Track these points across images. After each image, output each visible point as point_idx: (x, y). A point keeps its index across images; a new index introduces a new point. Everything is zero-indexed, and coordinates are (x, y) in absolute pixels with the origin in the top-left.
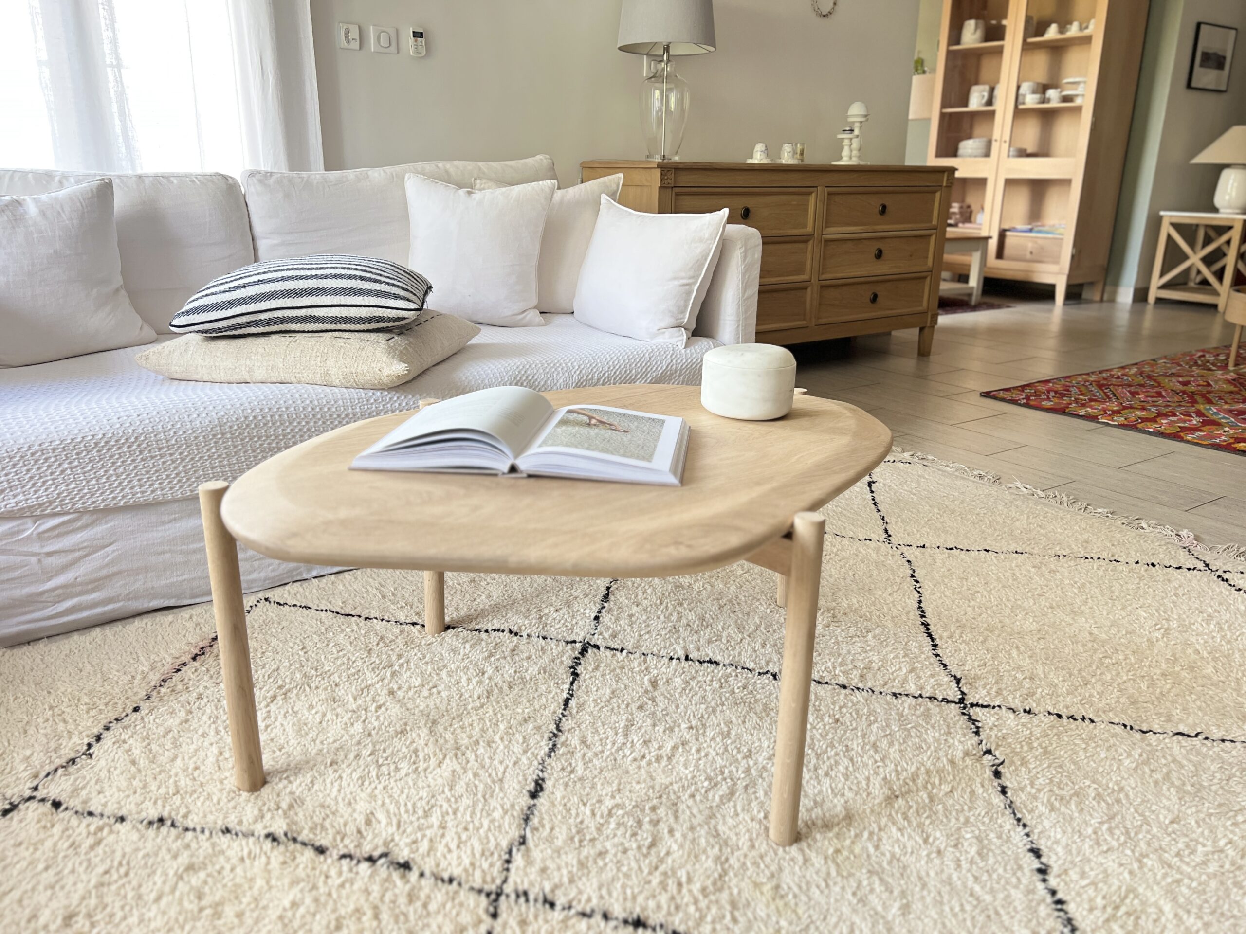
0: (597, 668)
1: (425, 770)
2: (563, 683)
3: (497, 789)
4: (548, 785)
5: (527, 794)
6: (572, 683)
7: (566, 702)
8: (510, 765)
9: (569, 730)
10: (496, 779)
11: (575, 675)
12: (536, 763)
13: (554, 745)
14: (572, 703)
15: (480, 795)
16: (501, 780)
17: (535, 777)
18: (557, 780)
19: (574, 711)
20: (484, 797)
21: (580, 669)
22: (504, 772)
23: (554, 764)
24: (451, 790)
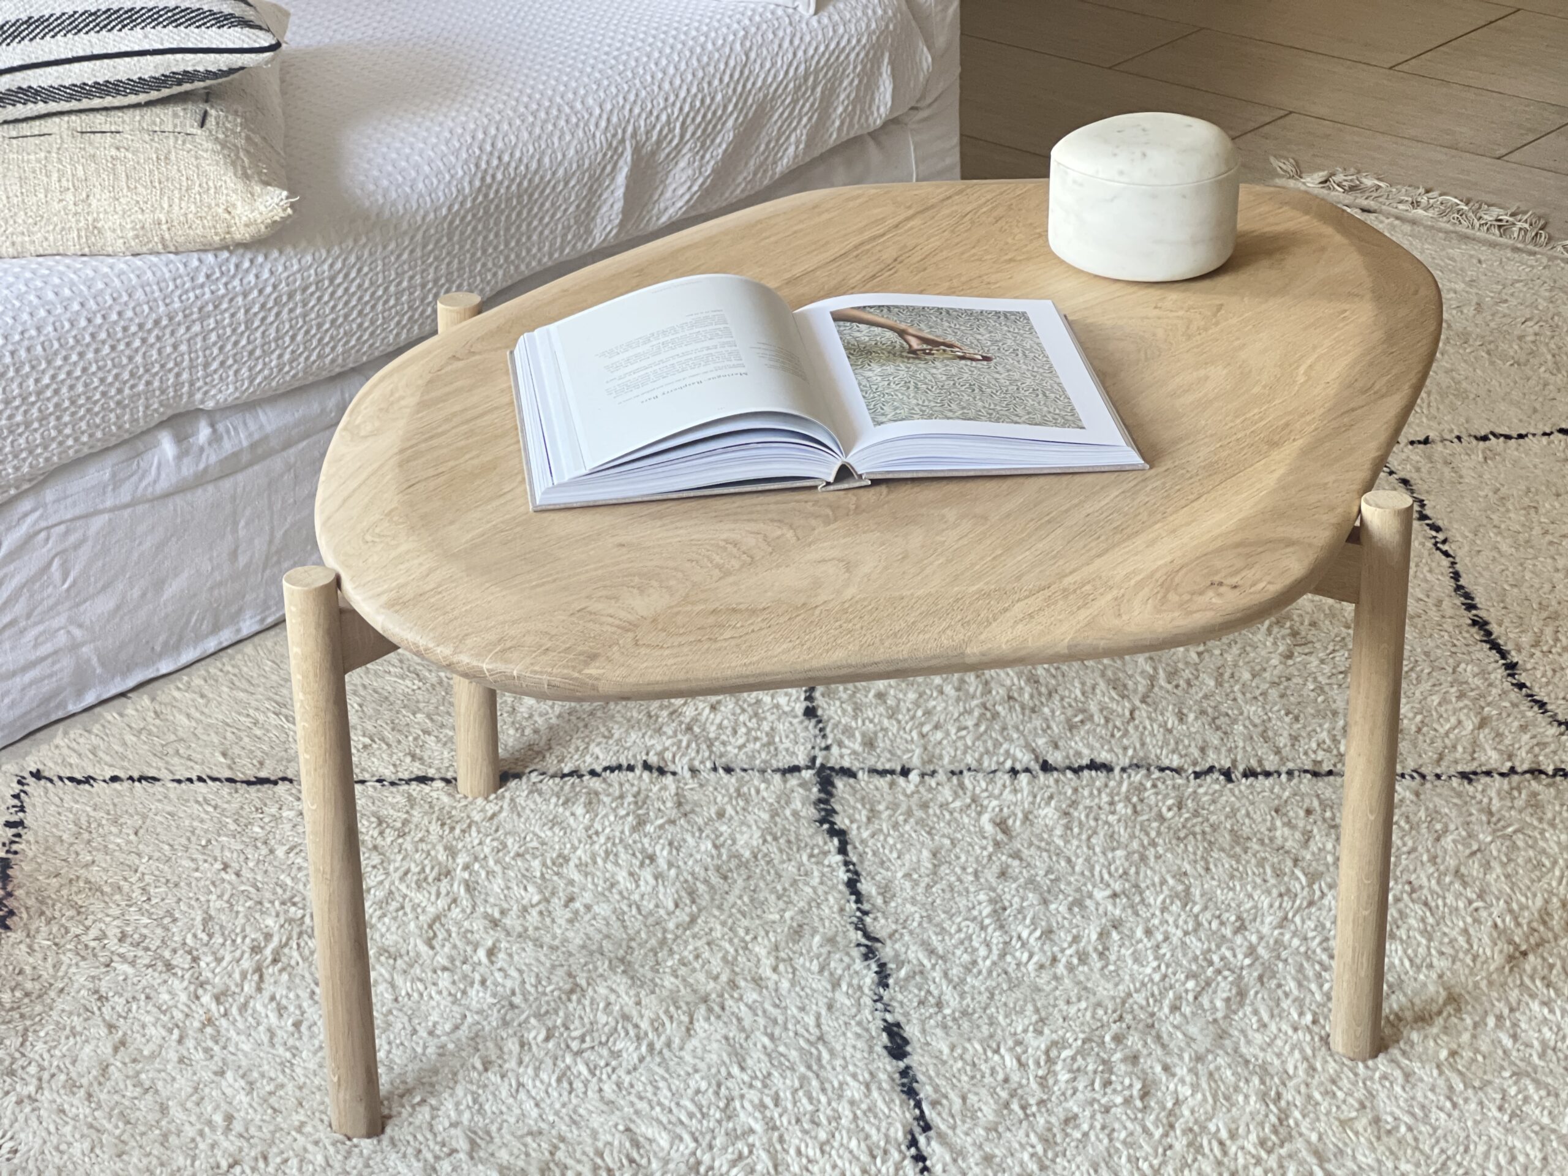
0: (873, 815)
1: (669, 1044)
2: (826, 853)
3: (826, 1056)
4: (911, 1031)
5: (885, 1053)
6: (842, 850)
7: (852, 885)
8: (824, 1012)
9: (891, 936)
10: (813, 1038)
11: (841, 834)
12: (867, 1001)
13: (882, 966)
14: (864, 886)
15: (803, 1069)
16: (821, 1038)
17: (881, 1024)
18: (923, 1022)
19: (879, 901)
20: (809, 1067)
21: (841, 821)
22: (819, 1026)
23: (900, 997)
24: (743, 1069)
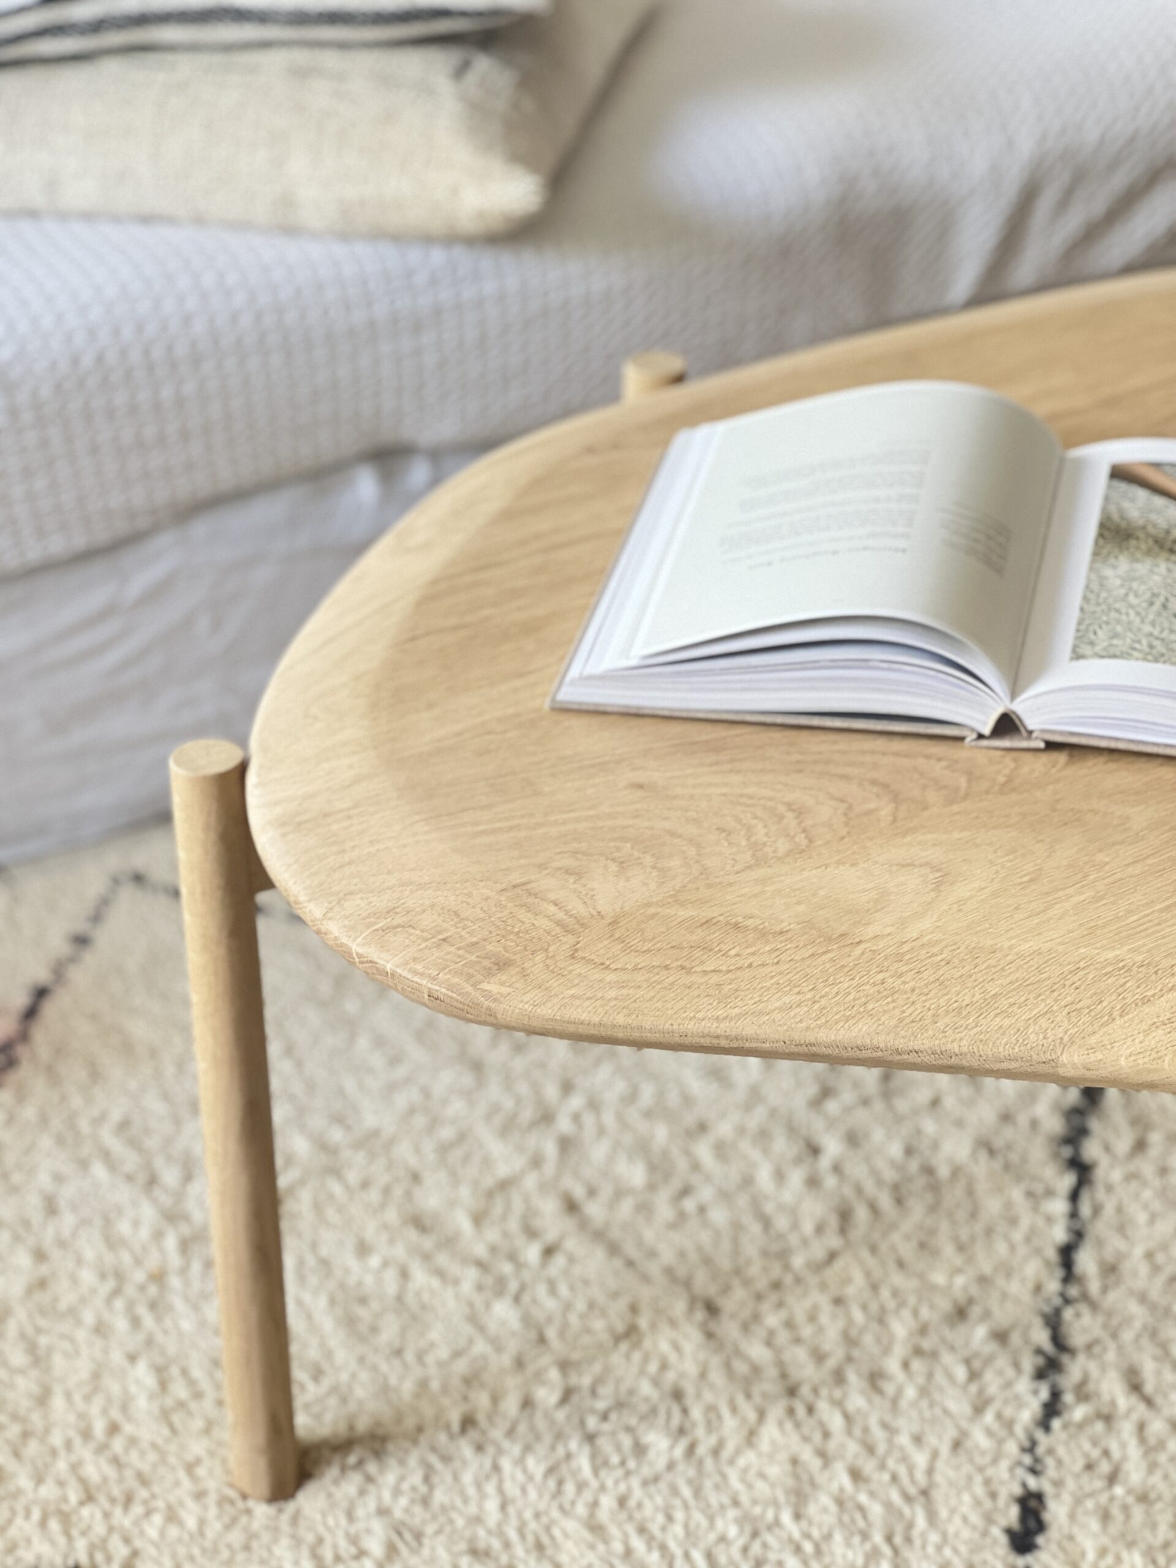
0: (1140, 1146)
1: (716, 1452)
2: (1050, 1193)
3: (921, 1522)
4: (1056, 1512)
5: (1003, 1539)
6: (1074, 1196)
7: (1067, 1254)
8: (945, 1449)
9: (1089, 1347)
10: (912, 1491)
11: (1082, 1170)
12: (1012, 1448)
13: (1056, 1395)
14: (1086, 1261)
15: (878, 1538)
16: (925, 1493)
17: (1018, 1491)
18: (1078, 1501)
19: (1094, 1287)
20: (889, 1539)
21: (1091, 1150)
22: (930, 1471)
23: (1061, 1451)
24: (797, 1516)
